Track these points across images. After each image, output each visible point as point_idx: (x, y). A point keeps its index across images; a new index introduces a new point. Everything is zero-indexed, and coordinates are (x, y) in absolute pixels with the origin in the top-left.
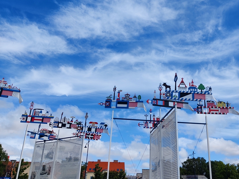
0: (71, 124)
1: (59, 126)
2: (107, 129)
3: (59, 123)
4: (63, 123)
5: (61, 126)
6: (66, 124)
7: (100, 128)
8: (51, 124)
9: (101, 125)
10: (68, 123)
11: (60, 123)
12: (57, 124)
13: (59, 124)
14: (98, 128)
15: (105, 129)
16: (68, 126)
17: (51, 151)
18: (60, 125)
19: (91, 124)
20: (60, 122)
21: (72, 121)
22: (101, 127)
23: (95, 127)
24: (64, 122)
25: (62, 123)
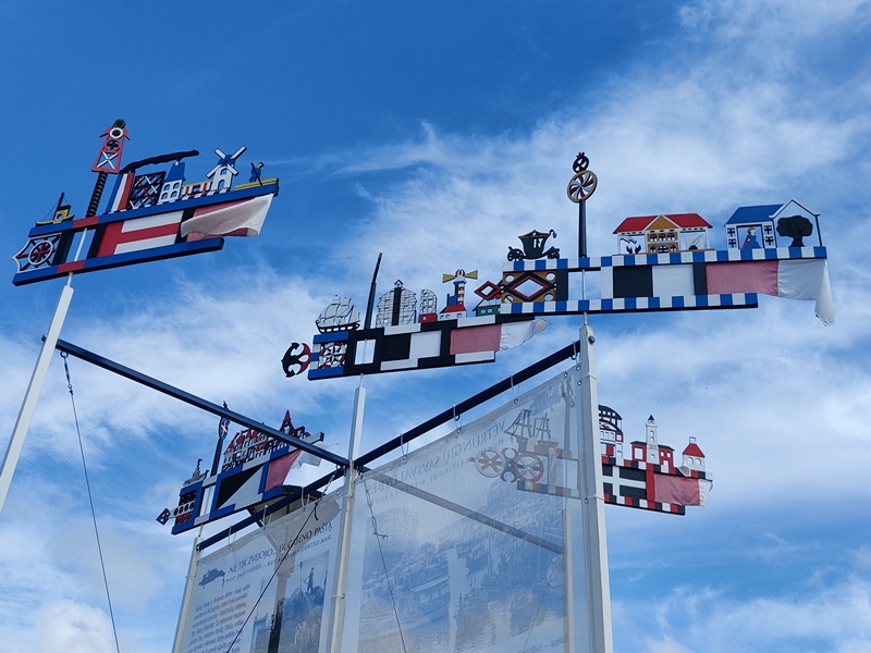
0: (448, 328)
1: (358, 361)
2: (821, 254)
3: (352, 336)
4: (390, 331)
5: (370, 360)
6: (407, 336)
7: (735, 254)
8: (295, 360)
9: (743, 232)
10: (429, 324)
11: (368, 334)
12: (343, 349)
13: (360, 344)
14: (723, 255)
15: (795, 255)
16: (426, 345)
17: (305, 588)
18: (365, 351)
19: (641, 240)
20: (361, 328)
21: (454, 303)
22: (751, 243)
23: (688, 257)
24: (395, 322)
25: (377, 334)
